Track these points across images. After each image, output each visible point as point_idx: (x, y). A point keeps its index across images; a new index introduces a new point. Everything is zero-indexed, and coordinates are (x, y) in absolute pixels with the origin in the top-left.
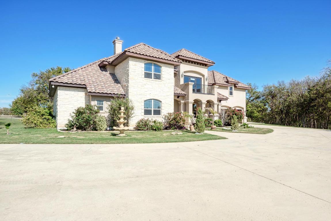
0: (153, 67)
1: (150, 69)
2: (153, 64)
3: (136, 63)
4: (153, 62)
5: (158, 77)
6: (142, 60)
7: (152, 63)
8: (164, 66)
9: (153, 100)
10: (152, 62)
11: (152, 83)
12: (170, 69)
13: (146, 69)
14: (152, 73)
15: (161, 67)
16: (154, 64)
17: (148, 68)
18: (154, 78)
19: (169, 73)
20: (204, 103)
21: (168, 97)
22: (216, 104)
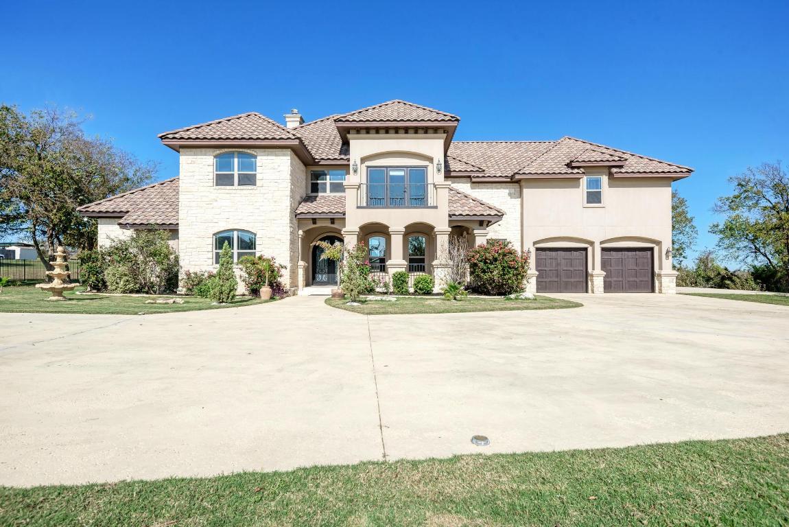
0: (236, 160)
1: (229, 166)
2: (236, 154)
3: (195, 157)
4: (237, 150)
5: (248, 180)
6: (208, 150)
7: (233, 153)
8: (262, 154)
9: (235, 233)
10: (234, 150)
11: (232, 195)
12: (279, 157)
13: (220, 167)
14: (233, 174)
15: (255, 157)
16: (239, 153)
17: (223, 162)
18: (239, 185)
19: (276, 167)
20: (397, 233)
21: (275, 222)
22: (442, 233)
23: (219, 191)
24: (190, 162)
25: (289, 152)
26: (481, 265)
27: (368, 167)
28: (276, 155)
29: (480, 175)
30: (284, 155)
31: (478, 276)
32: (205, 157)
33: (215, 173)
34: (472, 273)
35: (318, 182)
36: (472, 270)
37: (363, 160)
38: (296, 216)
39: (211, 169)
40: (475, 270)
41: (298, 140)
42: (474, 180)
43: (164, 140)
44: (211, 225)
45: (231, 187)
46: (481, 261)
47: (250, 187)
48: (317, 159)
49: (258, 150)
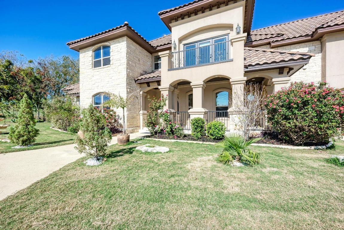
0: (102, 51)
1: (99, 55)
2: (102, 47)
5: (107, 62)
9: (102, 94)
11: (100, 72)
13: (95, 56)
14: (101, 60)
15: (109, 47)
18: (103, 66)
19: (119, 50)
20: (197, 86)
21: (119, 85)
22: (238, 82)
23: (95, 71)
24: (83, 57)
25: (125, 38)
26: (283, 111)
27: (184, 45)
28: (119, 42)
29: (279, 39)
30: (123, 41)
31: (277, 123)
32: (89, 52)
33: (94, 60)
34: (270, 119)
35: (159, 62)
36: (270, 116)
37: (180, 40)
38: (136, 82)
39: (91, 59)
40: (274, 116)
41: (126, 27)
42: (273, 44)
43: (70, 46)
44: (91, 91)
45: (100, 67)
46: (282, 106)
47: (108, 66)
48: (154, 47)
49: (110, 42)
